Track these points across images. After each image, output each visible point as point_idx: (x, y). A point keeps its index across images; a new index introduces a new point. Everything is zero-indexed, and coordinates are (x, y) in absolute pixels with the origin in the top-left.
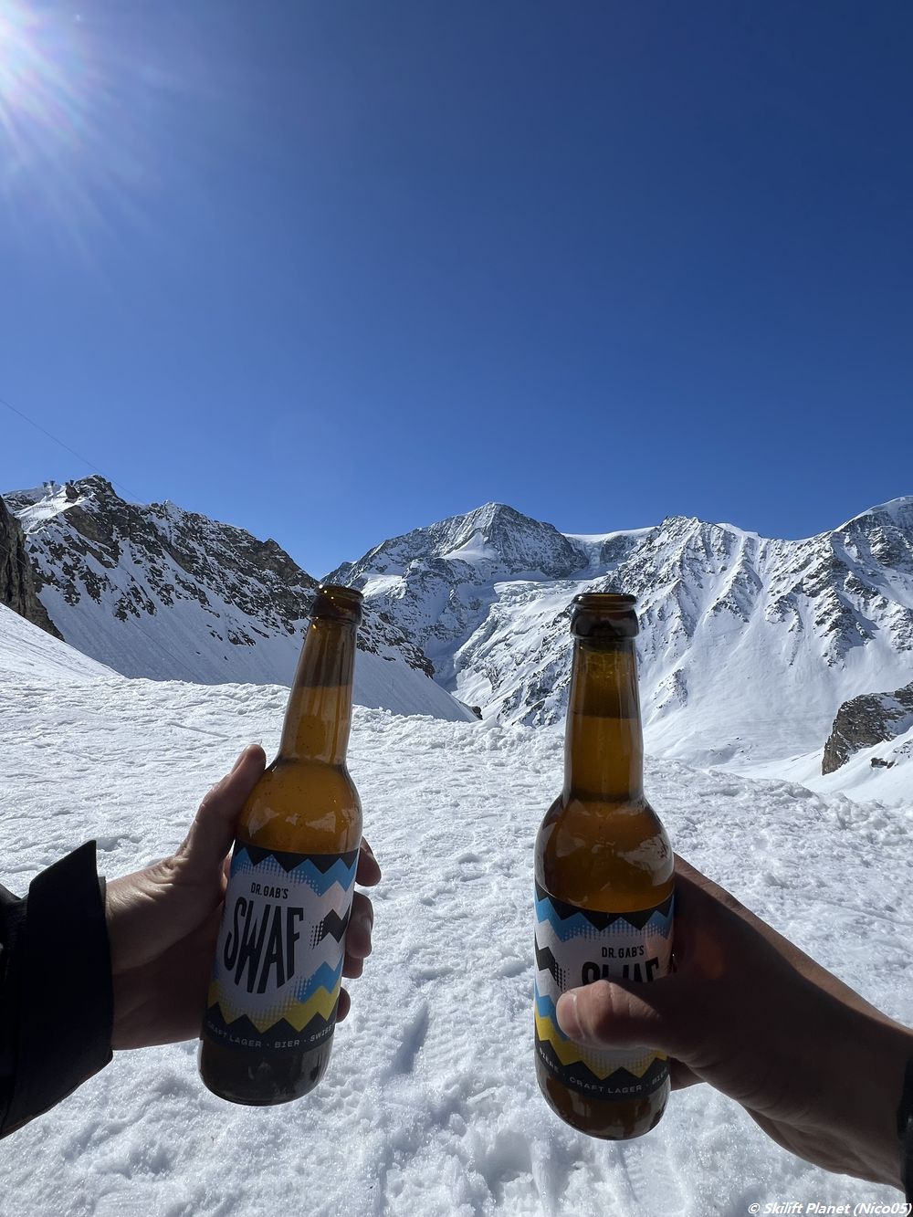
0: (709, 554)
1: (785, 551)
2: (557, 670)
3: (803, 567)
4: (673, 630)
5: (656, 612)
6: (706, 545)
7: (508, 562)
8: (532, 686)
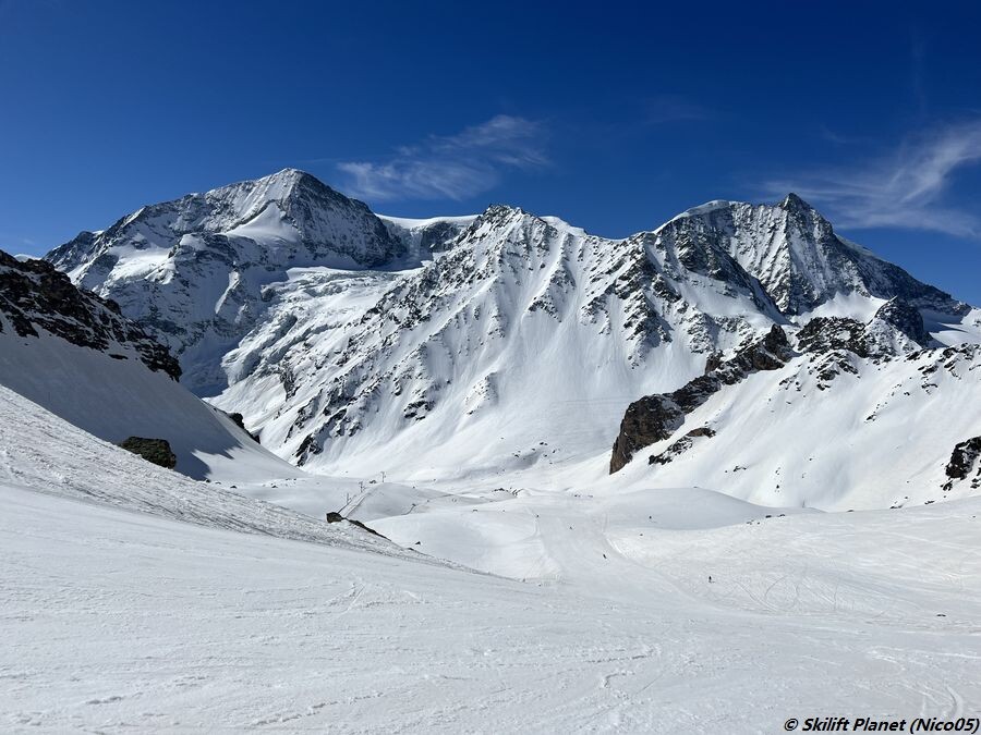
0: (529, 248)
1: (602, 251)
2: (363, 373)
3: (617, 268)
4: (489, 331)
5: (473, 311)
6: (527, 240)
7: (310, 245)
8: (333, 393)
